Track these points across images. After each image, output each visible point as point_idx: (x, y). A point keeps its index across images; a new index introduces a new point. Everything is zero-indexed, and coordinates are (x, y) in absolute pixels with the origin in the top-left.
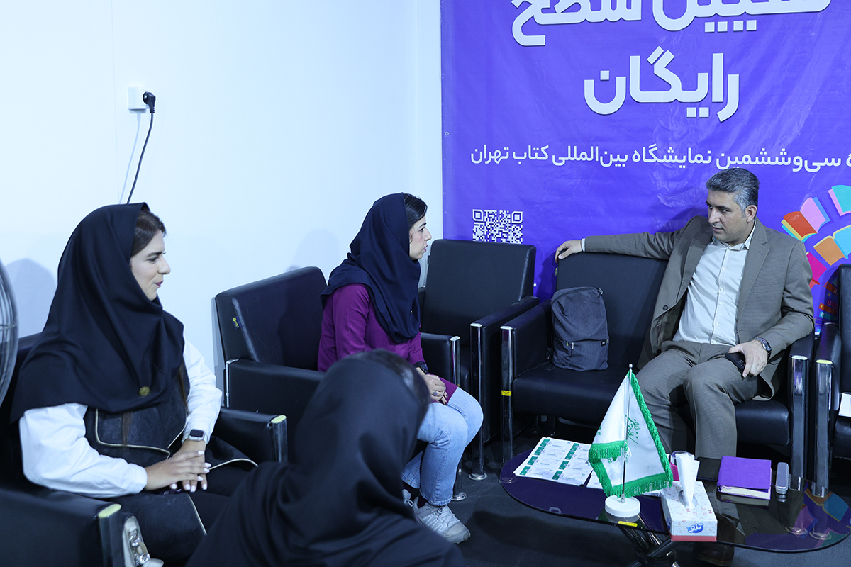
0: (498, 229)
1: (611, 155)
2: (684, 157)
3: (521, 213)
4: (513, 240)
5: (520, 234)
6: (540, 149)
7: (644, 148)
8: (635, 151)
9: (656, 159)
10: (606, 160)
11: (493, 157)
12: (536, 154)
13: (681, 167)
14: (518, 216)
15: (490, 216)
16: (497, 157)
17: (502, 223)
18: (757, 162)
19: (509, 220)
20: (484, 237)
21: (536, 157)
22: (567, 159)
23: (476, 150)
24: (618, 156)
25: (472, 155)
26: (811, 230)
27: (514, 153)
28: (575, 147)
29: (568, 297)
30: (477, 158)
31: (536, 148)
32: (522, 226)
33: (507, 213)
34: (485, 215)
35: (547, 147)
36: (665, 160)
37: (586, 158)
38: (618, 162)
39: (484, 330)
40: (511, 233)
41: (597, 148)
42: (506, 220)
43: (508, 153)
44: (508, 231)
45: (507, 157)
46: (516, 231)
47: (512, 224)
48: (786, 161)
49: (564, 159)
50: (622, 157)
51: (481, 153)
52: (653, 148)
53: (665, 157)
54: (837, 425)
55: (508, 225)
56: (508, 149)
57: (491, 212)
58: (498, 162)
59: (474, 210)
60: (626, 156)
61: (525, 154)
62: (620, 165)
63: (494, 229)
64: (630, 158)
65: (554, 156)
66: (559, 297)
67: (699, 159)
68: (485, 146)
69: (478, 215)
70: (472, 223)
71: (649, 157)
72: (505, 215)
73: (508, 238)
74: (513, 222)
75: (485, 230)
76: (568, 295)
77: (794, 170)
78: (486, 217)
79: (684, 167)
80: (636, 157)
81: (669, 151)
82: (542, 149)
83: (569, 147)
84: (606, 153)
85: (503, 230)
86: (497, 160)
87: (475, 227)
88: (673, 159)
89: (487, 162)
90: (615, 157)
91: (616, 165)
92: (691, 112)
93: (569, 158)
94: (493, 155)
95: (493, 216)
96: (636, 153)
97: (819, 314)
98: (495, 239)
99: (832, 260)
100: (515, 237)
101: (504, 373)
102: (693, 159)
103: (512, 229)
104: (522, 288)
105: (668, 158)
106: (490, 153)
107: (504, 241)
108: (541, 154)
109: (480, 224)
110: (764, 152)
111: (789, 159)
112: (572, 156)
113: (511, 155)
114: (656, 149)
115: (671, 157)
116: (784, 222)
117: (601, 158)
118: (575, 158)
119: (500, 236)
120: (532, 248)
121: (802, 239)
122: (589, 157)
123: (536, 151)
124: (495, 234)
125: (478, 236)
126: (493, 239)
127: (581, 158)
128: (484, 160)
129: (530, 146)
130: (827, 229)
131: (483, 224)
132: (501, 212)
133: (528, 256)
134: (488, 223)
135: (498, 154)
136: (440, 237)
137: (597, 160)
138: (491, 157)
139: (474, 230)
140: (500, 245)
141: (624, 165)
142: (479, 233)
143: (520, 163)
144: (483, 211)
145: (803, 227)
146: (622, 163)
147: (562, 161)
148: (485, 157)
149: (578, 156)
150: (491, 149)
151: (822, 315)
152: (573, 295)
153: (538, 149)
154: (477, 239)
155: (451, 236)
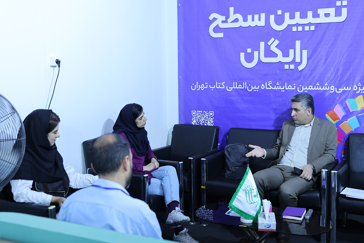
0: (203, 119)
1: (252, 86)
2: (284, 87)
3: (213, 112)
4: (210, 124)
5: (212, 122)
6: (221, 84)
7: (266, 83)
8: (262, 84)
9: (271, 88)
10: (250, 88)
11: (201, 87)
12: (219, 86)
13: (282, 91)
14: (212, 114)
15: (199, 114)
16: (202, 87)
17: (205, 117)
18: (315, 88)
19: (208, 115)
20: (197, 123)
21: (219, 87)
22: (233, 88)
23: (193, 84)
24: (255, 86)
25: (192, 86)
26: (338, 119)
27: (210, 86)
28: (236, 83)
29: (231, 148)
30: (193, 88)
31: (219, 83)
32: (213, 118)
33: (207, 112)
34: (197, 113)
35: (224, 83)
36: (275, 88)
37: (241, 87)
38: (255, 89)
39: (194, 161)
40: (208, 121)
41: (246, 83)
42: (207, 115)
43: (207, 86)
44: (207, 120)
45: (207, 87)
46: (211, 120)
47: (209, 117)
48: (327, 88)
49: (231, 88)
50: (257, 87)
51: (195, 85)
52: (270, 83)
53: (275, 87)
54: (340, 198)
55: (207, 118)
56: (207, 83)
57: (200, 112)
58: (203, 90)
59: (192, 111)
60: (259, 86)
61: (215, 86)
62: (256, 90)
63: (201, 119)
64: (260, 87)
65: (227, 87)
66: (227, 148)
67: (290, 87)
68: (197, 82)
69: (194, 113)
70: (191, 117)
71: (268, 87)
72: (206, 113)
73: (207, 123)
74: (209, 116)
75: (197, 120)
76: (232, 147)
77: (331, 92)
78: (198, 114)
79: (284, 91)
80: (263, 87)
81: (277, 84)
82: (222, 84)
83: (234, 83)
84: (250, 85)
85: (205, 120)
86: (203, 88)
87: (193, 118)
88: (279, 87)
89: (198, 90)
90: (253, 87)
91: (254, 90)
92: (286, 67)
93: (234, 87)
94: (201, 86)
95: (200, 114)
96: (263, 85)
97: (342, 155)
98: (202, 124)
99: (347, 132)
100: (210, 123)
101: (202, 179)
102: (287, 87)
103: (209, 119)
104: (213, 145)
105: (277, 87)
106: (199, 85)
107: (205, 124)
108: (221, 86)
109: (195, 117)
110: (318, 84)
111: (329, 87)
112: (235, 87)
113: (208, 86)
114: (271, 83)
115: (278, 87)
116: (327, 115)
117: (248, 87)
118: (236, 87)
119: (204, 122)
120: (217, 127)
121: (334, 123)
122: (242, 87)
123: (219, 85)
124: (201, 121)
125: (194, 122)
126: (201, 124)
127: (239, 87)
128: (197, 89)
129: (217, 82)
130: (345, 118)
131: (196, 117)
132: (204, 112)
133: (215, 131)
134: (198, 117)
135: (203, 86)
136: (177, 123)
137: (246, 88)
138: (200, 87)
139: (192, 120)
140: (203, 126)
141: (257, 91)
142: (195, 121)
143: (212, 90)
144: (196, 111)
145: (335, 117)
146: (257, 89)
147: (230, 89)
148: (197, 87)
149: (238, 87)
150: (200, 84)
151: (343, 156)
152: (234, 147)
153: (220, 84)
154: (194, 124)
155: (182, 123)
